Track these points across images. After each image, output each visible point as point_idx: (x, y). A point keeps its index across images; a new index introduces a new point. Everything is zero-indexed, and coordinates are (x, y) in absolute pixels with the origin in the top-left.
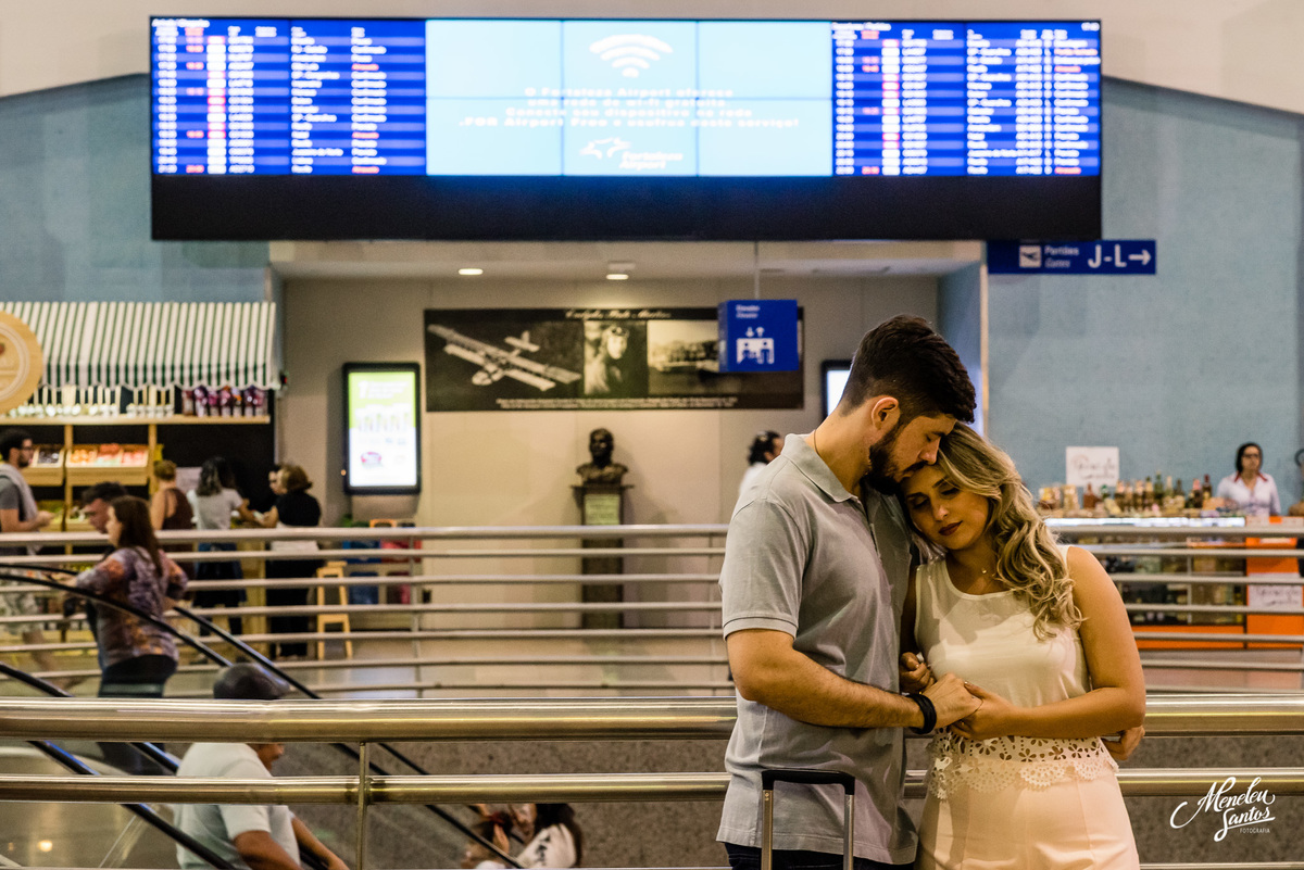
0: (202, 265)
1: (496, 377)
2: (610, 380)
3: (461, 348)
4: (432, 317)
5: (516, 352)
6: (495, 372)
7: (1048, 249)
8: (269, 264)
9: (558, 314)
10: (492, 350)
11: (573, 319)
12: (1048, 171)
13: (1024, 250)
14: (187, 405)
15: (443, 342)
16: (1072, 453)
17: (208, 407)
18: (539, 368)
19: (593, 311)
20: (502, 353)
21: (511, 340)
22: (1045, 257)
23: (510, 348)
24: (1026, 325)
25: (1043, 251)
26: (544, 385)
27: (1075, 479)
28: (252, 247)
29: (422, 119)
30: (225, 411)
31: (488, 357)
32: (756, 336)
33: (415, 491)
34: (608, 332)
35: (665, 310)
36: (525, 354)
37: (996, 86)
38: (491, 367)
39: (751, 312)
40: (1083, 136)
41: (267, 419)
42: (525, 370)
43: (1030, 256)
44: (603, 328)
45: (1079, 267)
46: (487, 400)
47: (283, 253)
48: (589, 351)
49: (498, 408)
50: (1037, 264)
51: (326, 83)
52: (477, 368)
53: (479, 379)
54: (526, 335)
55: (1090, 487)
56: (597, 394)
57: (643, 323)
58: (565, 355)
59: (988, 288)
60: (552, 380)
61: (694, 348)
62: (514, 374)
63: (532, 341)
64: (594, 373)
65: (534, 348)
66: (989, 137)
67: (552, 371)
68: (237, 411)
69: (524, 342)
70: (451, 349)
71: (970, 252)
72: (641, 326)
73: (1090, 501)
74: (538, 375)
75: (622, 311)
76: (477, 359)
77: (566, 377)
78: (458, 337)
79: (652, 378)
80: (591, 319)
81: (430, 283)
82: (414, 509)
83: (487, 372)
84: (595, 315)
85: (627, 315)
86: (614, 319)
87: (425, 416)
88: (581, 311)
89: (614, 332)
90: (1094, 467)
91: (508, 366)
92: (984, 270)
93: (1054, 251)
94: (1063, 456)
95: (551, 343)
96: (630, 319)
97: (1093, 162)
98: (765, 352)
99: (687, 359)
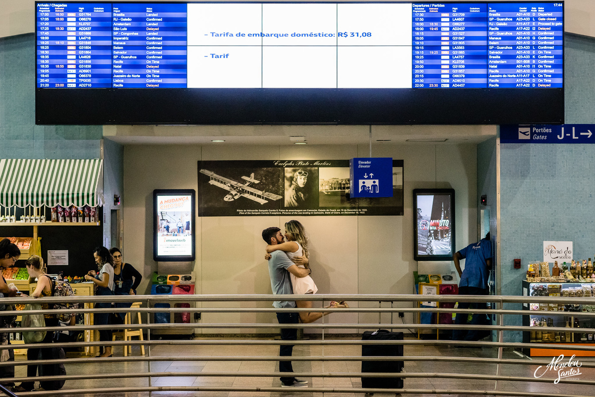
0: (66, 138)
1: (236, 197)
2: (298, 199)
3: (217, 182)
4: (202, 165)
5: (248, 184)
6: (236, 195)
7: (534, 129)
8: (103, 138)
9: (270, 163)
10: (234, 183)
11: (278, 166)
12: (534, 85)
13: (520, 129)
14: (54, 215)
15: (208, 178)
16: (546, 244)
17: (64, 216)
18: (260, 193)
19: (289, 162)
20: (240, 185)
21: (244, 178)
22: (532, 134)
23: (244, 182)
24: (522, 171)
25: (531, 130)
26: (263, 202)
27: (548, 259)
28: (93, 128)
29: (185, 57)
30: (74, 219)
31: (232, 186)
32: (369, 178)
33: (192, 259)
34: (297, 173)
35: (328, 161)
36: (252, 185)
37: (504, 38)
38: (234, 192)
39: (367, 164)
40: (554, 66)
41: (98, 224)
42: (252, 194)
43: (524, 133)
44: (295, 171)
45: (552, 139)
46: (231, 210)
47: (110, 131)
48: (287, 183)
49: (238, 214)
50: (528, 138)
51: (131, 38)
52: (226, 192)
53: (227, 198)
54: (253, 175)
55: (556, 263)
56: (291, 207)
57: (316, 168)
58: (274, 186)
59: (501, 151)
60: (266, 199)
61: (344, 182)
62: (246, 196)
63: (255, 179)
64: (289, 195)
65: (257, 182)
66: (500, 66)
67: (266, 194)
68: (80, 219)
69: (252, 179)
70: (212, 182)
71: (491, 131)
72: (315, 170)
73: (557, 271)
74: (259, 196)
75: (305, 162)
76: (226, 188)
77: (274, 197)
78: (215, 175)
79: (321, 199)
80: (287, 166)
81: (201, 147)
82: (191, 269)
83: (232, 194)
84: (290, 164)
85: (307, 164)
86: (300, 166)
87: (198, 218)
88: (283, 162)
89: (300, 173)
90: (559, 252)
91: (243, 191)
92: (498, 141)
93: (538, 131)
94: (542, 245)
95: (266, 179)
96: (309, 166)
97: (559, 81)
98: (374, 186)
99: (340, 188)
